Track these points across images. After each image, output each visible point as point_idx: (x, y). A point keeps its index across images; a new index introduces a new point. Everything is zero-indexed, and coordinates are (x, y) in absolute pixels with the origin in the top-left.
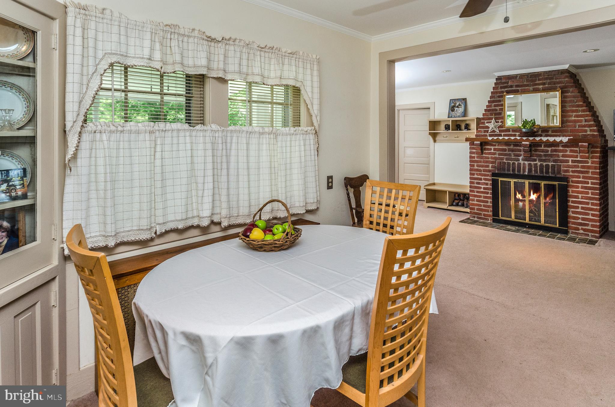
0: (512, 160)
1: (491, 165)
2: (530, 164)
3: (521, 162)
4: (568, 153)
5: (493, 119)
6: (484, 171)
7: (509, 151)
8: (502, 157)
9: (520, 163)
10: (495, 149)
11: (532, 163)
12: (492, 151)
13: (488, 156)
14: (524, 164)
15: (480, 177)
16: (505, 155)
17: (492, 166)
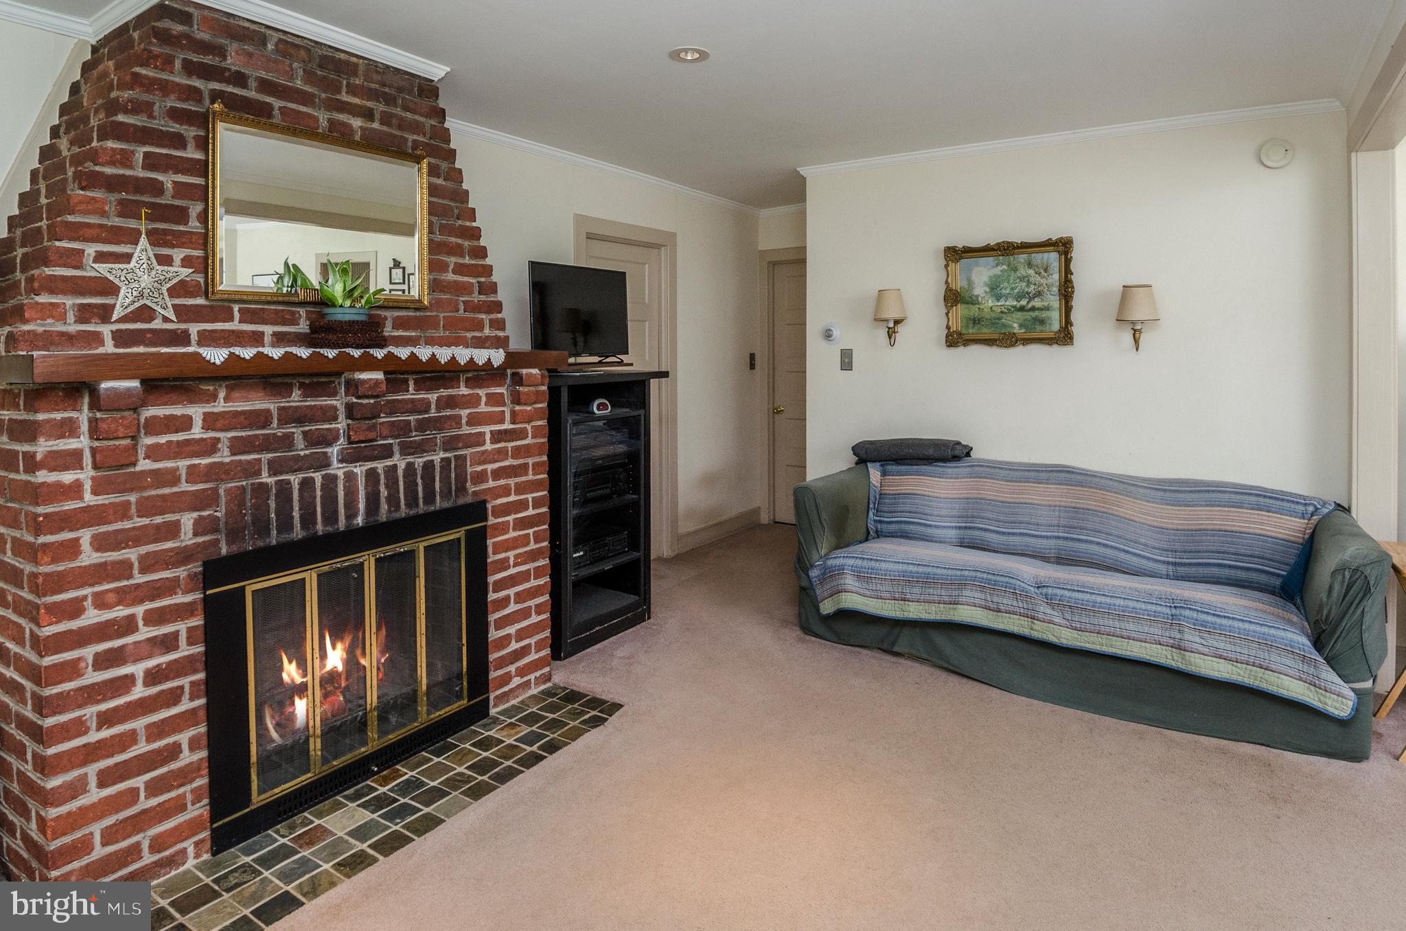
0: (300, 470)
1: (188, 520)
2: (372, 475)
3: (338, 470)
4: (483, 408)
5: (143, 241)
6: (148, 564)
7: (283, 421)
8: (249, 462)
9: (335, 477)
10: (210, 421)
11: (380, 466)
12: (197, 432)
13: (169, 464)
14: (350, 477)
15: (120, 612)
16: (266, 444)
17: (197, 522)
